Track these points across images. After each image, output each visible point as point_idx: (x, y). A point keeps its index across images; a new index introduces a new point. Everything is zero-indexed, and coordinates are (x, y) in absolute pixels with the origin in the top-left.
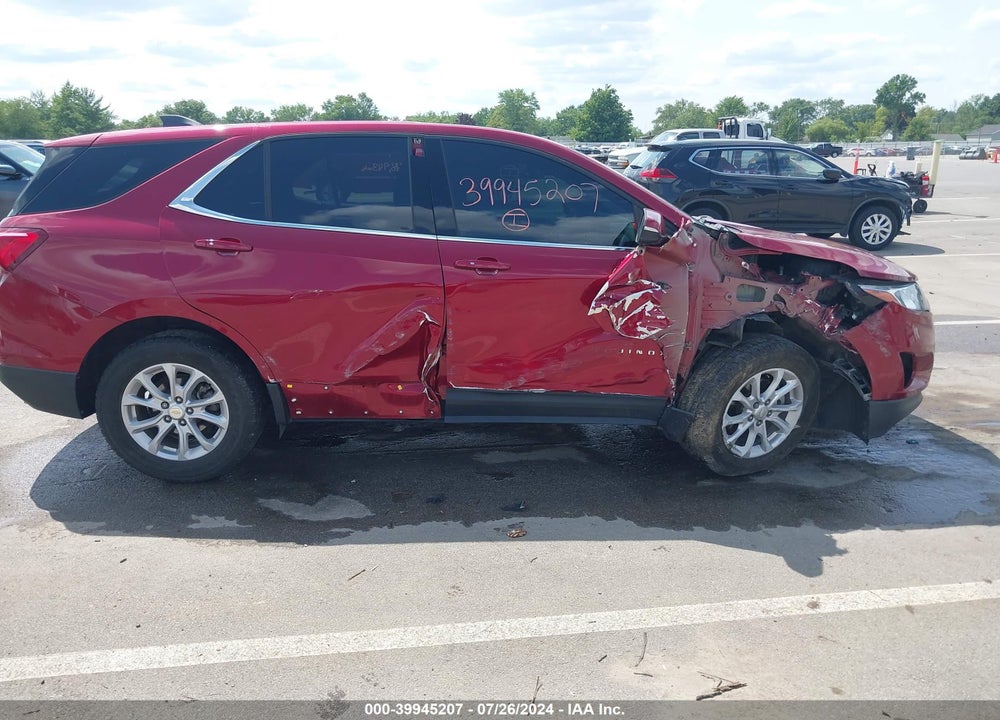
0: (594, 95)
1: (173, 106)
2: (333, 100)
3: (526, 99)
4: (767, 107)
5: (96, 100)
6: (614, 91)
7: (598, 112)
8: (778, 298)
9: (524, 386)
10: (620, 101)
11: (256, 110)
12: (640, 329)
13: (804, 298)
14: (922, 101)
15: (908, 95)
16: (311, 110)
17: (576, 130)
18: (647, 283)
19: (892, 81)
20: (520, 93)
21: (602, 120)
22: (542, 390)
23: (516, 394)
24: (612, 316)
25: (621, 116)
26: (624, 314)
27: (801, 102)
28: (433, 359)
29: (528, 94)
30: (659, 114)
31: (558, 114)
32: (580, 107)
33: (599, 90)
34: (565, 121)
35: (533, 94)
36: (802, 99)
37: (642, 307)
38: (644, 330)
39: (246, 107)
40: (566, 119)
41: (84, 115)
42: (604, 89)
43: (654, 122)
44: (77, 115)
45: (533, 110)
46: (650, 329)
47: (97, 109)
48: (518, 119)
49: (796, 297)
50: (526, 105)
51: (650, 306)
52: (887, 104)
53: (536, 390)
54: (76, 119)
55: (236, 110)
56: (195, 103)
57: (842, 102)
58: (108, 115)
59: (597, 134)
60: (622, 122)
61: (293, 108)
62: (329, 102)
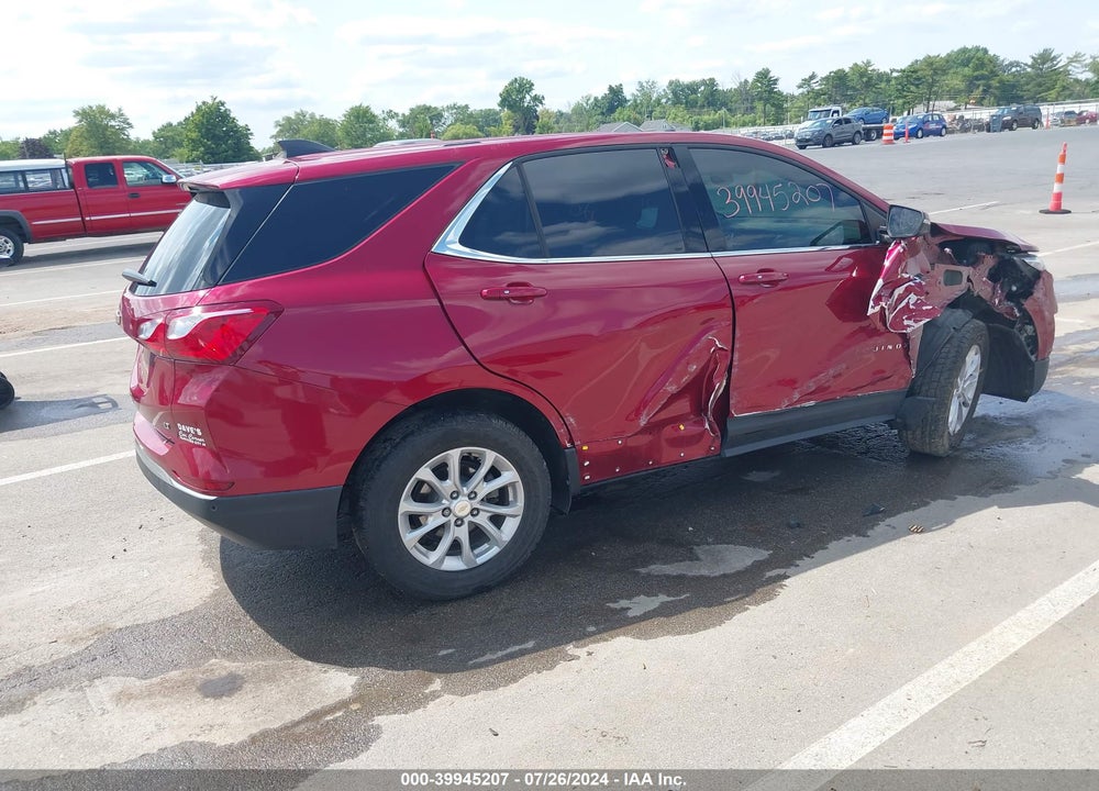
0: (199, 109)
3: (113, 117)
4: (397, 114)
6: (223, 104)
7: (208, 130)
8: (969, 279)
10: (232, 115)
12: (906, 322)
13: (982, 276)
14: (541, 103)
15: (528, 97)
17: (186, 151)
18: (906, 276)
19: (511, 84)
20: (102, 110)
21: (215, 138)
22: (812, 403)
23: (790, 411)
24: (887, 313)
25: (236, 132)
26: (893, 310)
27: (427, 109)
28: (719, 389)
29: (113, 110)
30: (279, 128)
31: (154, 133)
32: (180, 124)
33: (204, 103)
34: (168, 140)
35: (120, 110)
36: (428, 105)
37: (906, 301)
38: (911, 322)
40: (166, 138)
42: (210, 102)
43: (272, 137)
45: (123, 129)
46: (916, 321)
48: (106, 142)
50: (113, 123)
51: (913, 298)
52: (510, 107)
53: (807, 404)
57: (467, 106)
59: (213, 154)
60: (238, 139)
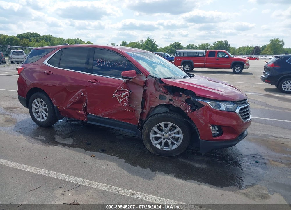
1: (173, 44)
2: (217, 42)
5: (154, 42)
8: (170, 100)
9: (103, 116)
11: (195, 45)
13: (181, 101)
16: (210, 45)
18: (128, 90)
22: (107, 118)
23: (102, 118)
24: (118, 99)
26: (122, 98)
28: (84, 105)
38: (125, 104)
39: (192, 44)
41: (151, 46)
44: (149, 46)
47: (154, 45)
49: (177, 100)
51: (127, 97)
54: (149, 47)
55: (190, 45)
56: (178, 43)
58: (157, 46)
61: (205, 44)
62: (215, 43)
